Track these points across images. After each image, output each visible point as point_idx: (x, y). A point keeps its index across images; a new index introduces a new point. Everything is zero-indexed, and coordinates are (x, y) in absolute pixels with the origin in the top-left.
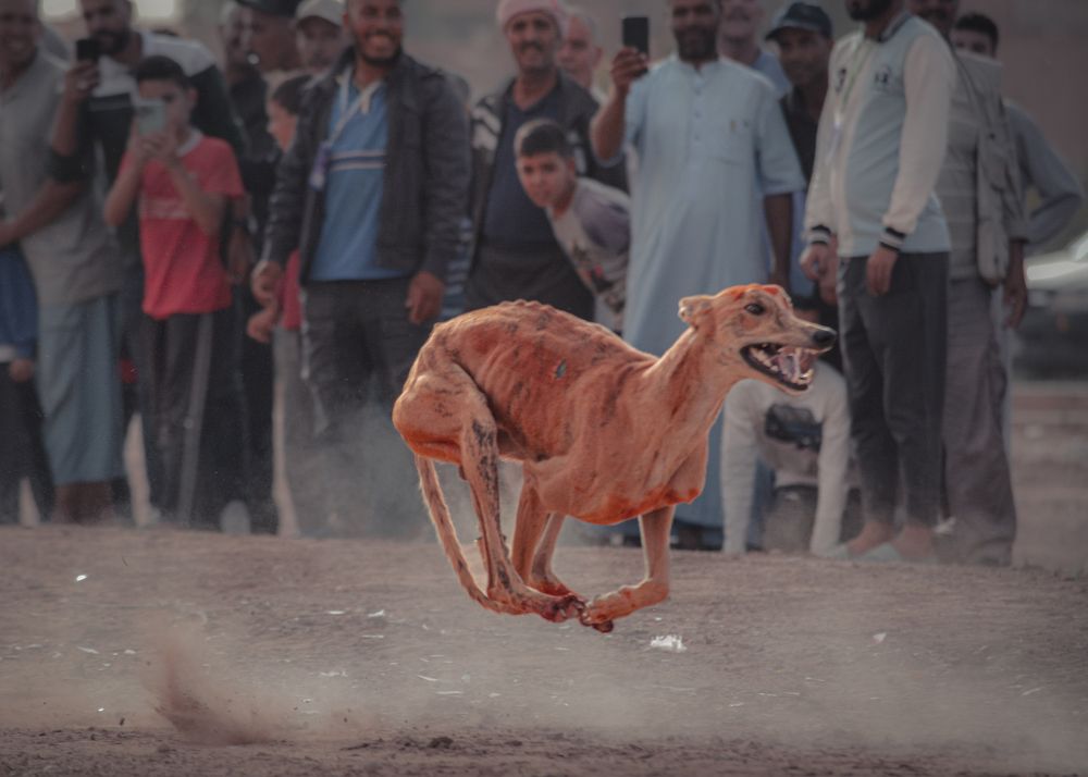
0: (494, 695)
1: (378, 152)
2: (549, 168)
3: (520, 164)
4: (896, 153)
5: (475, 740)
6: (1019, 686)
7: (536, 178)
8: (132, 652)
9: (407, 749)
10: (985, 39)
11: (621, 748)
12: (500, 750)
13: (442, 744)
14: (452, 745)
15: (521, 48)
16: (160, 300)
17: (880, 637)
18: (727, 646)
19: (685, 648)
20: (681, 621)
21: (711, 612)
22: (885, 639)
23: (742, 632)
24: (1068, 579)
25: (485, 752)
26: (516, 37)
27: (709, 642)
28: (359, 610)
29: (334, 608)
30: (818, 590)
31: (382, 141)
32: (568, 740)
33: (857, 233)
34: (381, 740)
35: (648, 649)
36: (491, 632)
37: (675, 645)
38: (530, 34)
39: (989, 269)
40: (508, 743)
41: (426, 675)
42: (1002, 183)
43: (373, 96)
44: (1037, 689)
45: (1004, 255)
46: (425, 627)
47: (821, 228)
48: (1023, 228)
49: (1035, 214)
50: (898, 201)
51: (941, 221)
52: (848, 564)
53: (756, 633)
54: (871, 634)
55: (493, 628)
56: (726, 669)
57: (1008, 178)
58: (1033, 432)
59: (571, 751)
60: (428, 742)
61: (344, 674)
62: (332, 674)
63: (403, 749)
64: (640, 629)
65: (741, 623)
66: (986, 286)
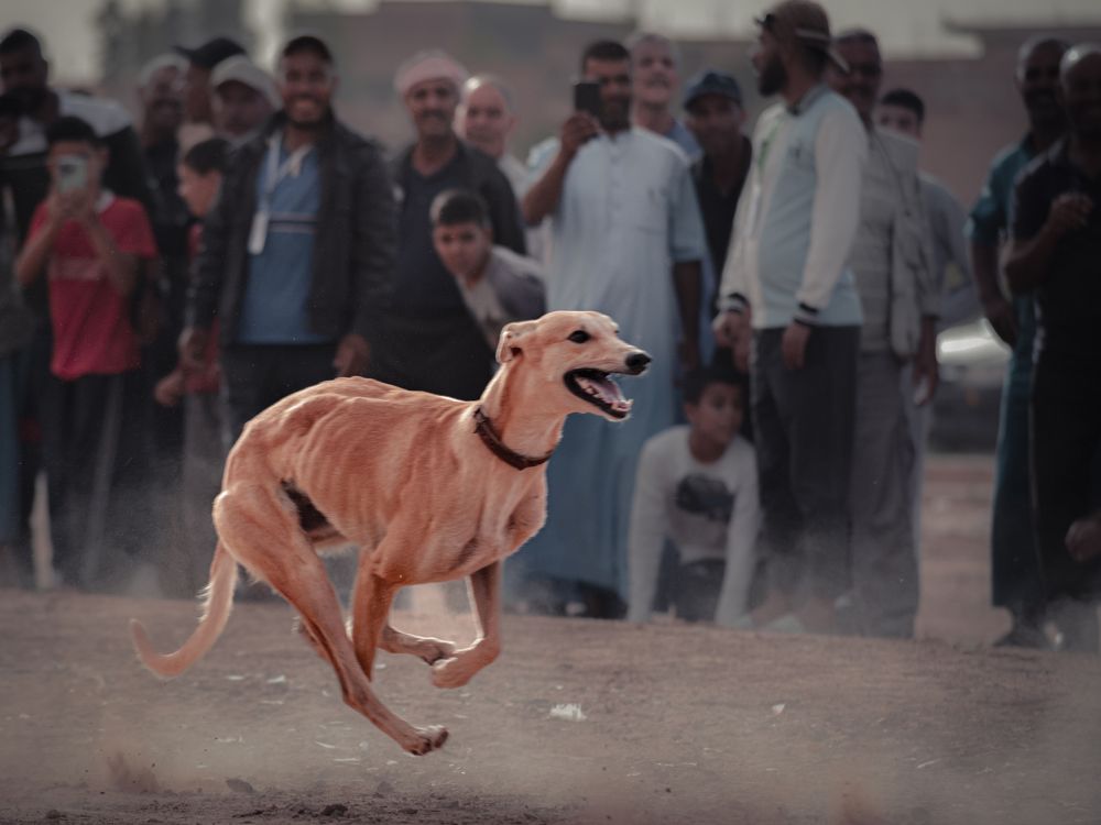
0: (391, 762)
1: (306, 215)
2: (467, 237)
3: (439, 232)
4: (807, 227)
5: (370, 808)
6: (913, 759)
7: (455, 247)
8: (26, 716)
9: (301, 816)
10: (911, 114)
11: (516, 816)
12: (395, 818)
13: (336, 811)
14: (346, 813)
15: (423, 116)
16: (69, 361)
17: (779, 708)
18: (626, 715)
19: (585, 717)
20: (582, 690)
21: (612, 681)
22: (784, 711)
23: (643, 701)
24: (966, 653)
25: (379, 820)
26: (417, 105)
27: (609, 711)
28: (259, 676)
29: (233, 673)
30: (719, 660)
31: (313, 205)
32: (463, 809)
33: (769, 304)
34: (274, 808)
35: (548, 717)
36: (391, 699)
37: (575, 713)
38: (432, 102)
39: (901, 344)
40: (403, 811)
41: (324, 741)
42: (916, 260)
43: (304, 160)
44: (931, 762)
45: (916, 331)
46: (325, 693)
47: (736, 296)
48: (935, 305)
49: (954, 291)
50: (809, 277)
51: (854, 297)
52: (750, 635)
53: (657, 702)
54: (773, 704)
55: (394, 695)
56: (625, 739)
57: (922, 255)
58: (941, 505)
59: (466, 820)
60: (322, 810)
61: (241, 740)
62: (229, 740)
63: (296, 816)
64: (541, 697)
65: (643, 692)
66: (897, 361)
